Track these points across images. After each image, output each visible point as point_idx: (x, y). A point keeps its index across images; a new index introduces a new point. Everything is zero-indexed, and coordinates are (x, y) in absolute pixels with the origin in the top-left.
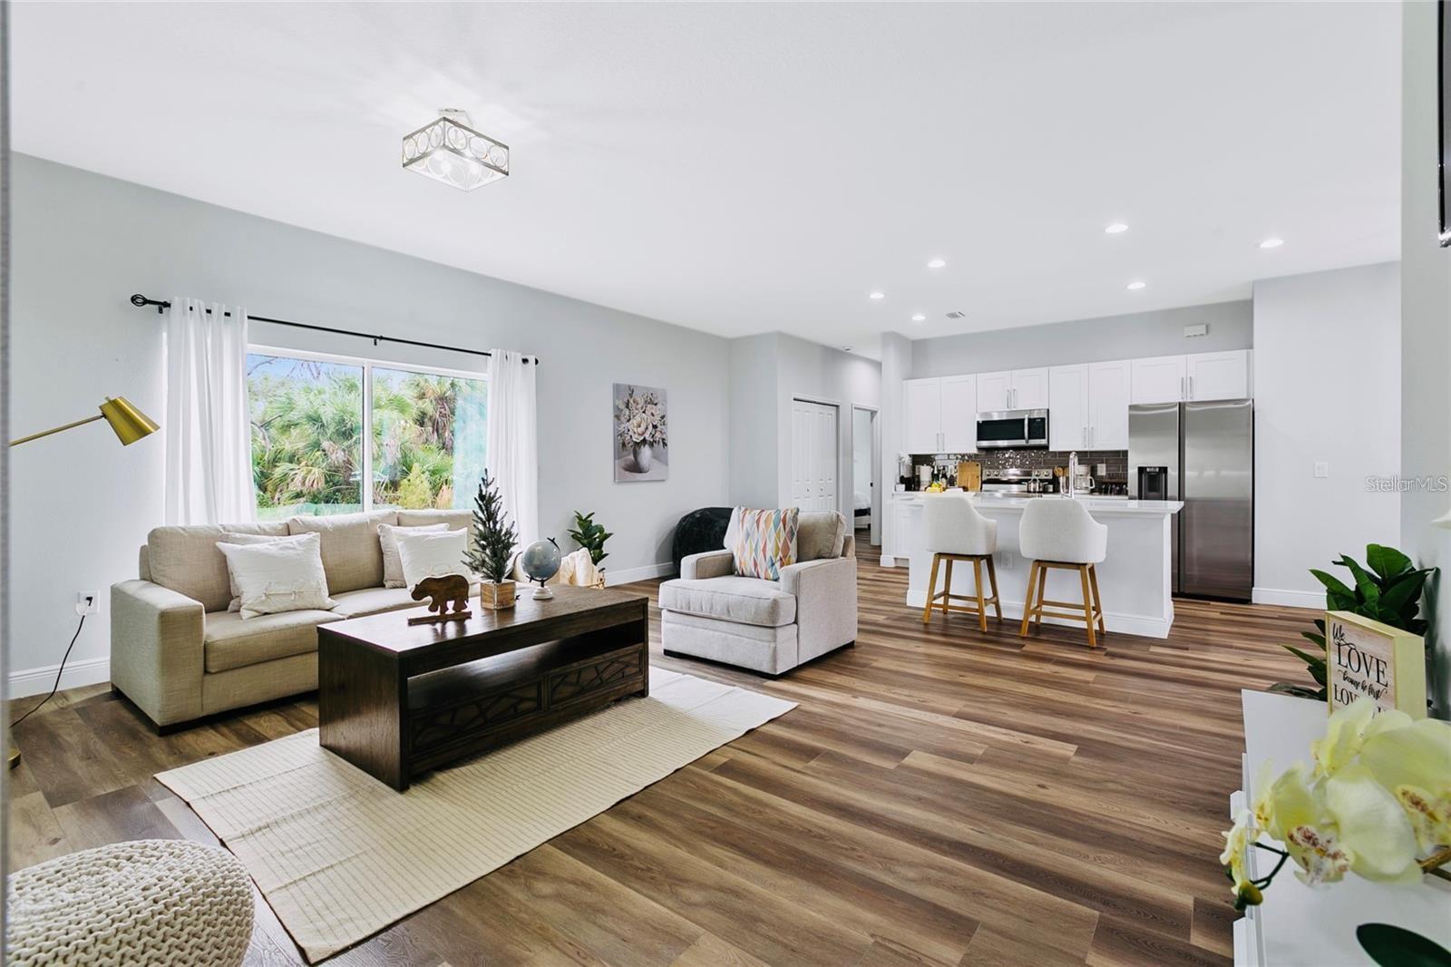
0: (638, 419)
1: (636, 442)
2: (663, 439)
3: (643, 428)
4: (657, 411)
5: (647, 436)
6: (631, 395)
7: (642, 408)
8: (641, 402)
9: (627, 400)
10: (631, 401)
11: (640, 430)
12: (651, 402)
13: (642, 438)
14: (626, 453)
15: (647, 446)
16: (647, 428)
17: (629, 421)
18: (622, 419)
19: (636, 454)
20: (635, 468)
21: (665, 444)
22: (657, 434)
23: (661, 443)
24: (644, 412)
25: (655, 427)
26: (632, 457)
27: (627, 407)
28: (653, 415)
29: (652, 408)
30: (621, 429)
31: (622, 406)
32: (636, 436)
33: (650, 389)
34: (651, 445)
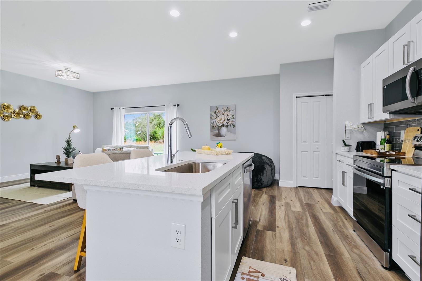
0: (220, 117)
1: (219, 126)
2: (233, 124)
3: (222, 120)
4: (230, 114)
5: (225, 123)
6: (217, 109)
7: (222, 113)
8: (222, 111)
9: (215, 111)
10: (217, 111)
11: (221, 122)
12: (227, 110)
13: (222, 124)
14: (214, 130)
15: (224, 127)
16: (225, 120)
17: (216, 118)
18: (213, 118)
19: (219, 130)
20: (219, 135)
21: (234, 126)
22: (230, 122)
23: (232, 125)
24: (223, 115)
25: (229, 120)
26: (217, 131)
27: (215, 113)
28: (228, 115)
29: (227, 113)
30: (212, 122)
31: (213, 114)
32: (219, 124)
33: (226, 106)
34: (227, 126)
